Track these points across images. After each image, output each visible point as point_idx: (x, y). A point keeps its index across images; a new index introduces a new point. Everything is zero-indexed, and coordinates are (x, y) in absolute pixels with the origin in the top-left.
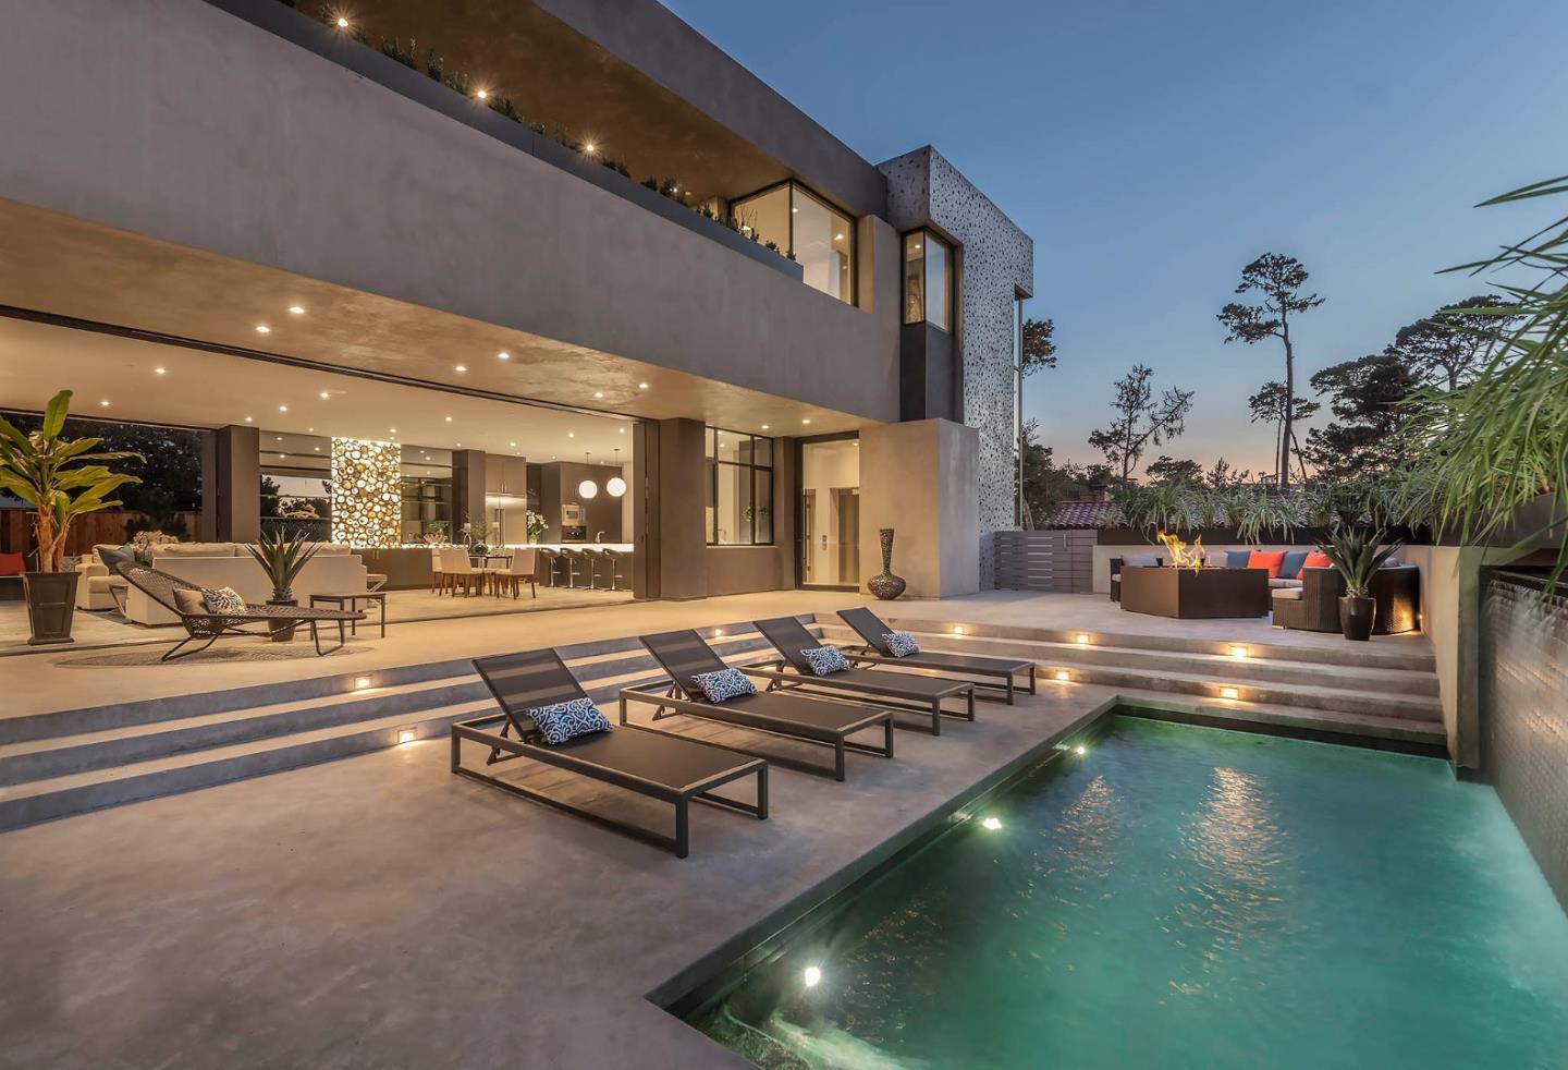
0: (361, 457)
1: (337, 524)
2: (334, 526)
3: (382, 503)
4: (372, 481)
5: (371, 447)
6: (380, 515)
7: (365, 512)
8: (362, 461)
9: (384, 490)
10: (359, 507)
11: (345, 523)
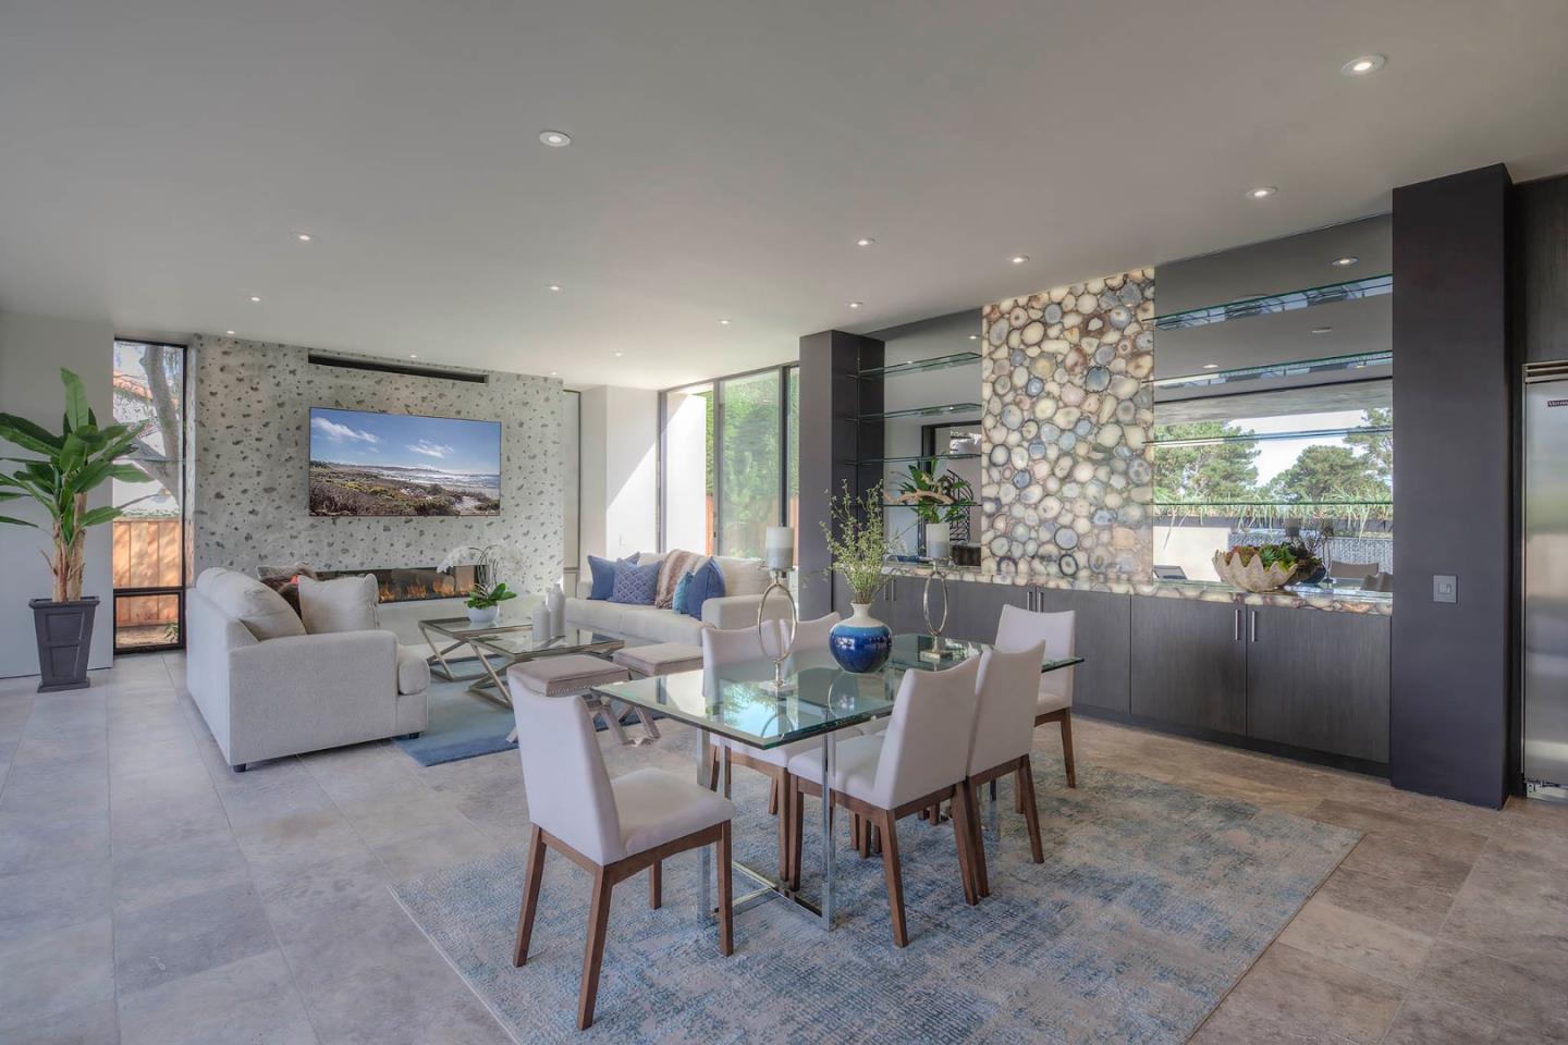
0: (1045, 336)
1: (991, 516)
2: (984, 522)
3: (1098, 456)
4: (1073, 395)
5: (1070, 303)
6: (1092, 490)
7: (1053, 485)
8: (1049, 346)
9: (1104, 417)
10: (1042, 470)
11: (1009, 516)
